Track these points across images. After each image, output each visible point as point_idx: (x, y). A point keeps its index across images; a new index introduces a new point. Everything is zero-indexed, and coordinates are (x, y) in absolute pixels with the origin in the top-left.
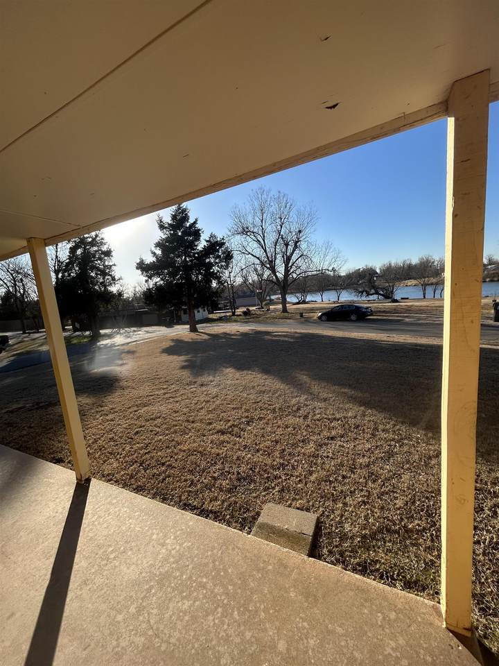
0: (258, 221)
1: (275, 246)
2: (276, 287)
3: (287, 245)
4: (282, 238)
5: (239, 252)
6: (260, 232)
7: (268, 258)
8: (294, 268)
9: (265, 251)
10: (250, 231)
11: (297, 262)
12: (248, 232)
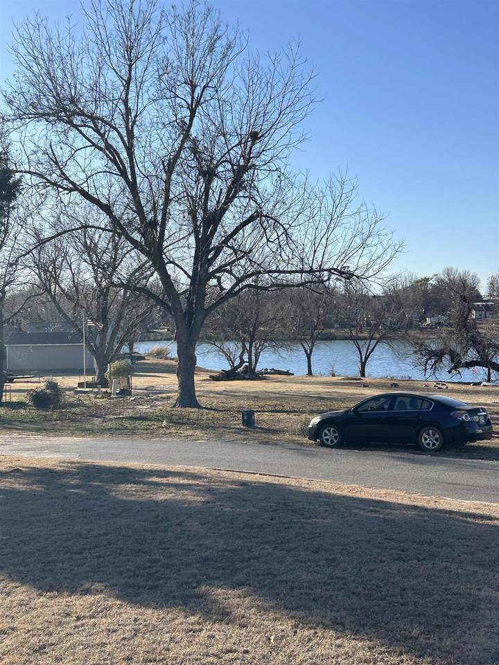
0: (111, 81)
1: (169, 171)
2: (158, 312)
3: (208, 174)
4: (195, 151)
5: (36, 180)
6: (119, 121)
7: (140, 210)
8: (225, 255)
9: (133, 186)
10: (82, 113)
11: (239, 236)
12: (74, 113)
